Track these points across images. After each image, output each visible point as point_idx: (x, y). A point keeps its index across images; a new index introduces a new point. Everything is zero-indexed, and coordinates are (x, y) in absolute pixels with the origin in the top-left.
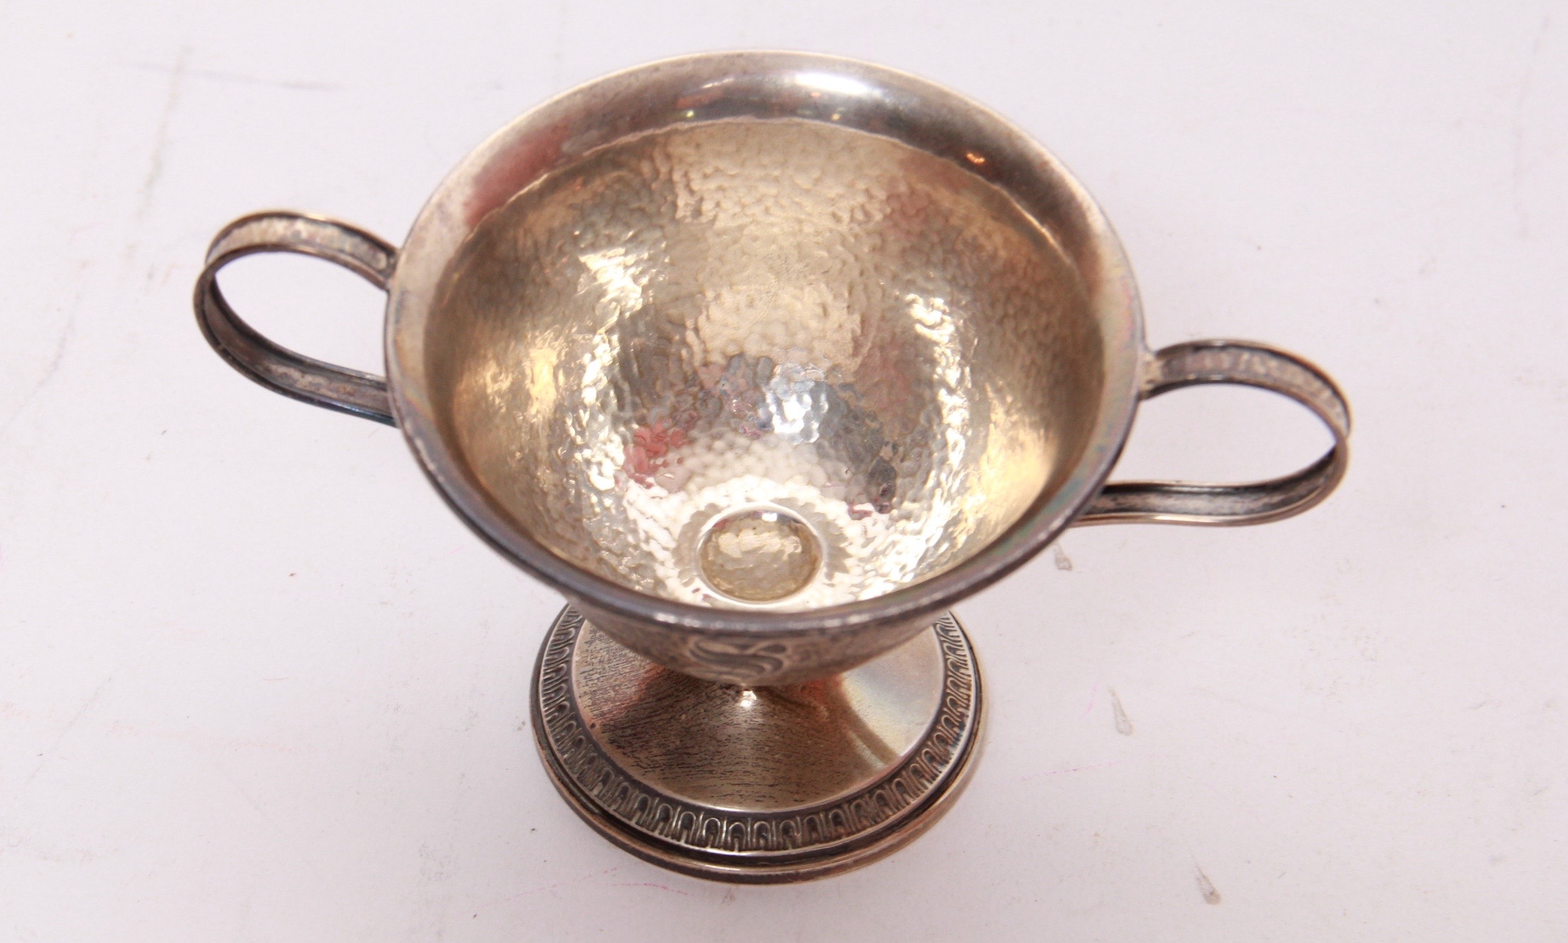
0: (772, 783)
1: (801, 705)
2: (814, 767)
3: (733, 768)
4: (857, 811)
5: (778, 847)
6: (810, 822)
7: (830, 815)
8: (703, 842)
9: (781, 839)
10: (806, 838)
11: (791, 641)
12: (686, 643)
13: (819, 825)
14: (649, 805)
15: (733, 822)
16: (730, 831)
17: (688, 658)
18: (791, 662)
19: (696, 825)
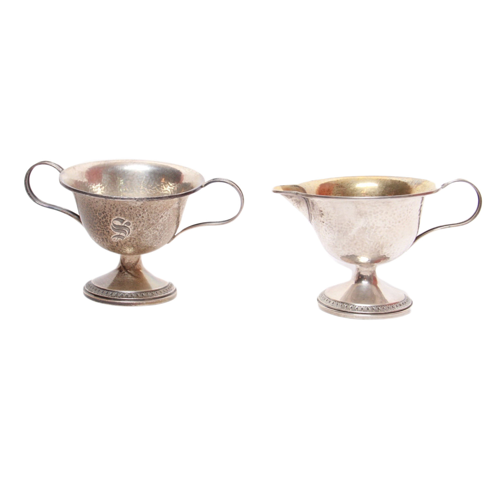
0: (130, 288)
4: (147, 294)
5: (130, 298)
6: (137, 294)
7: (141, 294)
8: (114, 297)
9: (130, 297)
10: (136, 297)
11: (131, 221)
12: (111, 222)
13: (139, 295)
14: (104, 292)
15: (121, 293)
16: (120, 295)
17: (111, 230)
18: (132, 230)
19: (113, 294)
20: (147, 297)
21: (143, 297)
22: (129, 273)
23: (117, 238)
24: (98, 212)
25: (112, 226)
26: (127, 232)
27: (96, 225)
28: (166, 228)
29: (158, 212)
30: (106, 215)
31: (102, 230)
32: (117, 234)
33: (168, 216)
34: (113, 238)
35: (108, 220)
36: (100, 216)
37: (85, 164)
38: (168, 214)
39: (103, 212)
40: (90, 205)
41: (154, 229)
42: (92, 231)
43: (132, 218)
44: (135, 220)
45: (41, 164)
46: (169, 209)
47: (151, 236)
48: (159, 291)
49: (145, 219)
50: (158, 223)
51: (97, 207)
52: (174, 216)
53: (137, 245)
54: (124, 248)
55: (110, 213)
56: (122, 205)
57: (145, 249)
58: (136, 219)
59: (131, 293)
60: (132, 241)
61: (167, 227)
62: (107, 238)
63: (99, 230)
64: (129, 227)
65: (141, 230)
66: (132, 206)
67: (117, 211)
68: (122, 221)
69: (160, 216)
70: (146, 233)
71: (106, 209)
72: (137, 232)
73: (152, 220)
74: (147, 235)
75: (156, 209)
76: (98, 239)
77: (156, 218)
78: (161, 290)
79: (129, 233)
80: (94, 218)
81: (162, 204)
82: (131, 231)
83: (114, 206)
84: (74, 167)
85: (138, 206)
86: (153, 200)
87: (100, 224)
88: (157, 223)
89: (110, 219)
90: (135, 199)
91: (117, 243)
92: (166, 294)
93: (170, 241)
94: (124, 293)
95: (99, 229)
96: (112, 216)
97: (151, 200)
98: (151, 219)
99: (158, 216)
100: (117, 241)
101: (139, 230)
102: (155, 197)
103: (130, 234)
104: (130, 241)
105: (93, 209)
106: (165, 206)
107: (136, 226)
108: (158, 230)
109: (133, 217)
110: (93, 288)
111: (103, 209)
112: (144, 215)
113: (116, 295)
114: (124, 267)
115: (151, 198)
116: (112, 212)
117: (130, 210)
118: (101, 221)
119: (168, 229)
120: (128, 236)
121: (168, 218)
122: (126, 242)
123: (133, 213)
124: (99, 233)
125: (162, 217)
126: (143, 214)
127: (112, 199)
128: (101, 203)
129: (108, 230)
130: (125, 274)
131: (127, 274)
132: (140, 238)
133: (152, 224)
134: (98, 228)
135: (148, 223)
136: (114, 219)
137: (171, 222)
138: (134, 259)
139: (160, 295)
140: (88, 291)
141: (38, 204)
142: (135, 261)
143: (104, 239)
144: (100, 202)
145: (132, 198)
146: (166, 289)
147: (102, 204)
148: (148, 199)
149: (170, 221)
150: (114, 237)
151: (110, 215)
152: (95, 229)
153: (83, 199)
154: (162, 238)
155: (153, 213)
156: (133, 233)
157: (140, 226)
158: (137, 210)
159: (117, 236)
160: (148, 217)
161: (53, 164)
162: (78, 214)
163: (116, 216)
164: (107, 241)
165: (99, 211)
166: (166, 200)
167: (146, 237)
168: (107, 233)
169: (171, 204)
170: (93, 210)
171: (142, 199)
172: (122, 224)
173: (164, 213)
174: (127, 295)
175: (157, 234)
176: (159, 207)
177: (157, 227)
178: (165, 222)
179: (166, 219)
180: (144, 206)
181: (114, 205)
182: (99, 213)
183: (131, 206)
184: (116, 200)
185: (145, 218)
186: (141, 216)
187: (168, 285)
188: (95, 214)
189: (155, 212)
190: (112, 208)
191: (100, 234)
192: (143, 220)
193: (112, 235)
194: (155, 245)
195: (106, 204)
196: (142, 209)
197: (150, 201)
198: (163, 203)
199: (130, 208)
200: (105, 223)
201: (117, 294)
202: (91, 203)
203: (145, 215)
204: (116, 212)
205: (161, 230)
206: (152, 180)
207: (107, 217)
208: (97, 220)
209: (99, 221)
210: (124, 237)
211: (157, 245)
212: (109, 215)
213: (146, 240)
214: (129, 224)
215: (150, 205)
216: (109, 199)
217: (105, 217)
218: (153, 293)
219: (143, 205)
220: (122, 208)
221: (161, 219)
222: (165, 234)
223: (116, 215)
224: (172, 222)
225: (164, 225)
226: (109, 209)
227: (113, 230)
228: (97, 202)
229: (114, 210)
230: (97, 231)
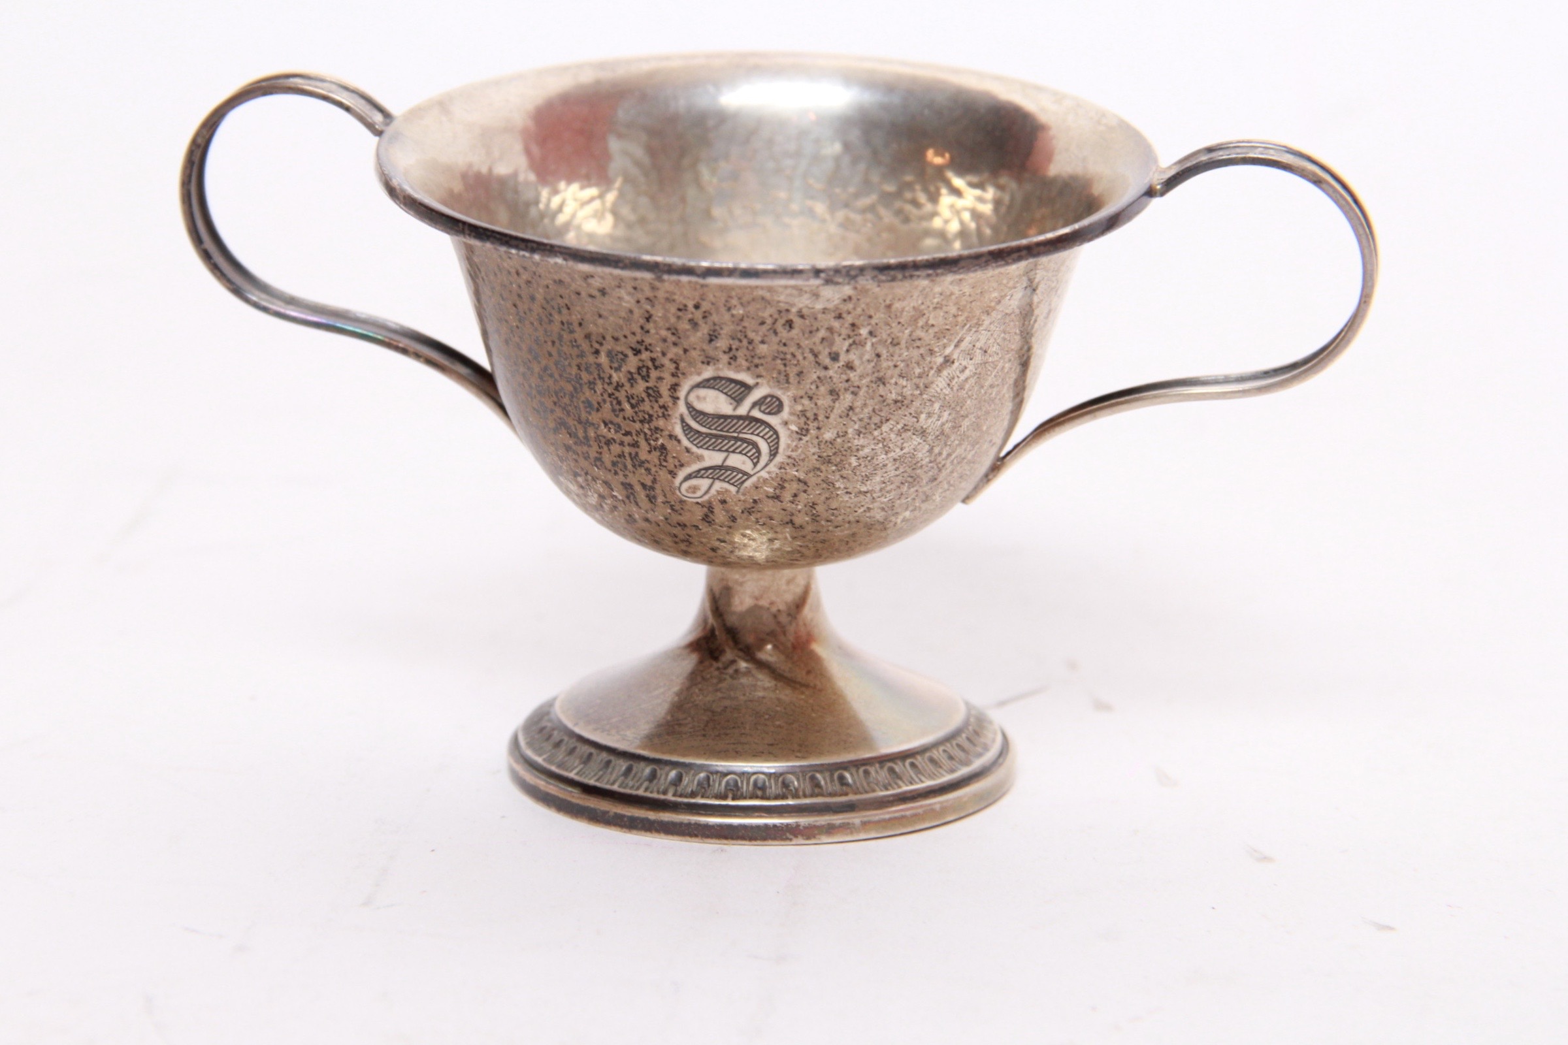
0: (771, 742)
1: (807, 686)
2: (818, 734)
3: (728, 731)
4: (865, 777)
5: (776, 798)
6: (813, 778)
7: (836, 775)
8: (693, 794)
9: (779, 791)
10: (808, 792)
11: (787, 389)
12: (676, 399)
13: (823, 783)
14: (634, 770)
15: (726, 774)
16: (723, 783)
17: (679, 441)
18: (790, 436)
19: (686, 780)
20: (866, 792)
21: (846, 794)
22: (762, 665)
23: (711, 481)
24: (609, 345)
25: (683, 420)
26: (764, 447)
27: (595, 417)
28: (966, 423)
29: (928, 337)
30: (653, 360)
31: (627, 439)
32: (707, 464)
33: (978, 358)
34: (686, 485)
35: (664, 390)
36: (618, 369)
37: (497, 83)
38: (978, 345)
39: (639, 347)
40: (565, 311)
41: (905, 428)
42: (568, 448)
43: (792, 371)
44: (808, 385)
45: (271, 93)
46: (984, 317)
47: (890, 467)
48: (927, 755)
49: (861, 377)
50: (925, 396)
51: (600, 321)
52: (1007, 357)
53: (815, 518)
54: (744, 535)
55: (673, 352)
56: (742, 304)
57: (854, 535)
58: (814, 377)
59: (781, 774)
60: (787, 496)
61: (971, 417)
62: (654, 481)
63: (609, 443)
64: (773, 420)
65: (838, 436)
66: (794, 310)
67: (712, 338)
68: (739, 391)
69: (940, 360)
70: (867, 451)
71: (653, 331)
72: (815, 450)
73: (896, 384)
74: (870, 459)
75: (921, 323)
76: (599, 486)
77: (918, 371)
78: (935, 754)
79: (774, 453)
80: (585, 376)
81: (952, 294)
82: (784, 440)
83: (698, 315)
84: (442, 105)
85: (824, 311)
86: (911, 276)
87: (614, 410)
88: (921, 394)
89: (674, 380)
90: (817, 272)
91: (710, 508)
92: (964, 771)
93: (977, 489)
94: (743, 773)
95: (612, 434)
96: (682, 365)
97: (900, 276)
98: (892, 377)
99: (928, 359)
100: (706, 498)
101: (828, 435)
102: (920, 258)
103: (779, 458)
104: (777, 498)
105: (576, 326)
106: (963, 303)
107: (810, 414)
108: (923, 433)
109: (796, 370)
110: (572, 752)
111: (638, 331)
112: (853, 356)
113: (700, 784)
114: (733, 633)
115: (902, 267)
116: (686, 345)
117: (784, 333)
118: (622, 395)
119: (977, 426)
120: (766, 472)
121: (977, 366)
122: (755, 501)
123: (799, 346)
124: (607, 458)
125: (948, 361)
126: (853, 351)
127: (694, 279)
128: (627, 298)
129: (660, 441)
130: (737, 671)
131: (748, 673)
132: (831, 477)
133: (896, 402)
134: (603, 430)
135: (878, 399)
136: (697, 379)
137: (992, 386)
138: (784, 587)
139: (932, 776)
140: (545, 765)
141: (256, 305)
142: (789, 597)
143: (638, 488)
144: (622, 293)
145: (800, 267)
146: (958, 746)
147: (628, 301)
148: (885, 268)
149: (987, 384)
150: (689, 477)
151: (675, 362)
152: (586, 438)
153: (525, 276)
154: (944, 473)
155: (903, 344)
156: (794, 454)
157: (832, 416)
158: (818, 330)
159: (707, 469)
160: (877, 369)
161: (334, 87)
162: (483, 360)
163: (708, 363)
164: (651, 499)
165: (616, 339)
166: (972, 275)
167: (864, 471)
168: (654, 457)
169: (995, 294)
170: (579, 334)
171: (851, 274)
172: (735, 409)
173: (960, 341)
174: (760, 784)
175: (920, 455)
176: (935, 308)
177: (923, 416)
178: (961, 388)
179: (967, 373)
180: (859, 310)
181: (697, 307)
182: (610, 354)
183: (788, 311)
184: (713, 281)
185: (859, 371)
186: (841, 363)
187: (966, 723)
188: (591, 359)
189: (914, 341)
190: (684, 326)
191: (614, 464)
192: (847, 381)
193: (682, 465)
194: (907, 514)
195: (653, 306)
196: (847, 325)
197: (894, 279)
198: (956, 289)
199: (781, 321)
200: (646, 406)
201: (708, 778)
202: (566, 301)
203: (861, 358)
204: (705, 347)
205: (942, 433)
206: (855, 161)
207: (654, 374)
208: (599, 387)
209: (610, 395)
210: (745, 473)
211: (917, 513)
212: (666, 361)
213: (864, 489)
214: (773, 405)
215: (888, 302)
216: (674, 277)
217: (643, 372)
218: (897, 769)
219: (850, 306)
220: (742, 320)
221: (945, 373)
222: (959, 451)
223: (708, 361)
224: (995, 390)
225: (954, 406)
226: (669, 329)
227: (685, 442)
228: (603, 292)
229: (699, 334)
230: (595, 447)
